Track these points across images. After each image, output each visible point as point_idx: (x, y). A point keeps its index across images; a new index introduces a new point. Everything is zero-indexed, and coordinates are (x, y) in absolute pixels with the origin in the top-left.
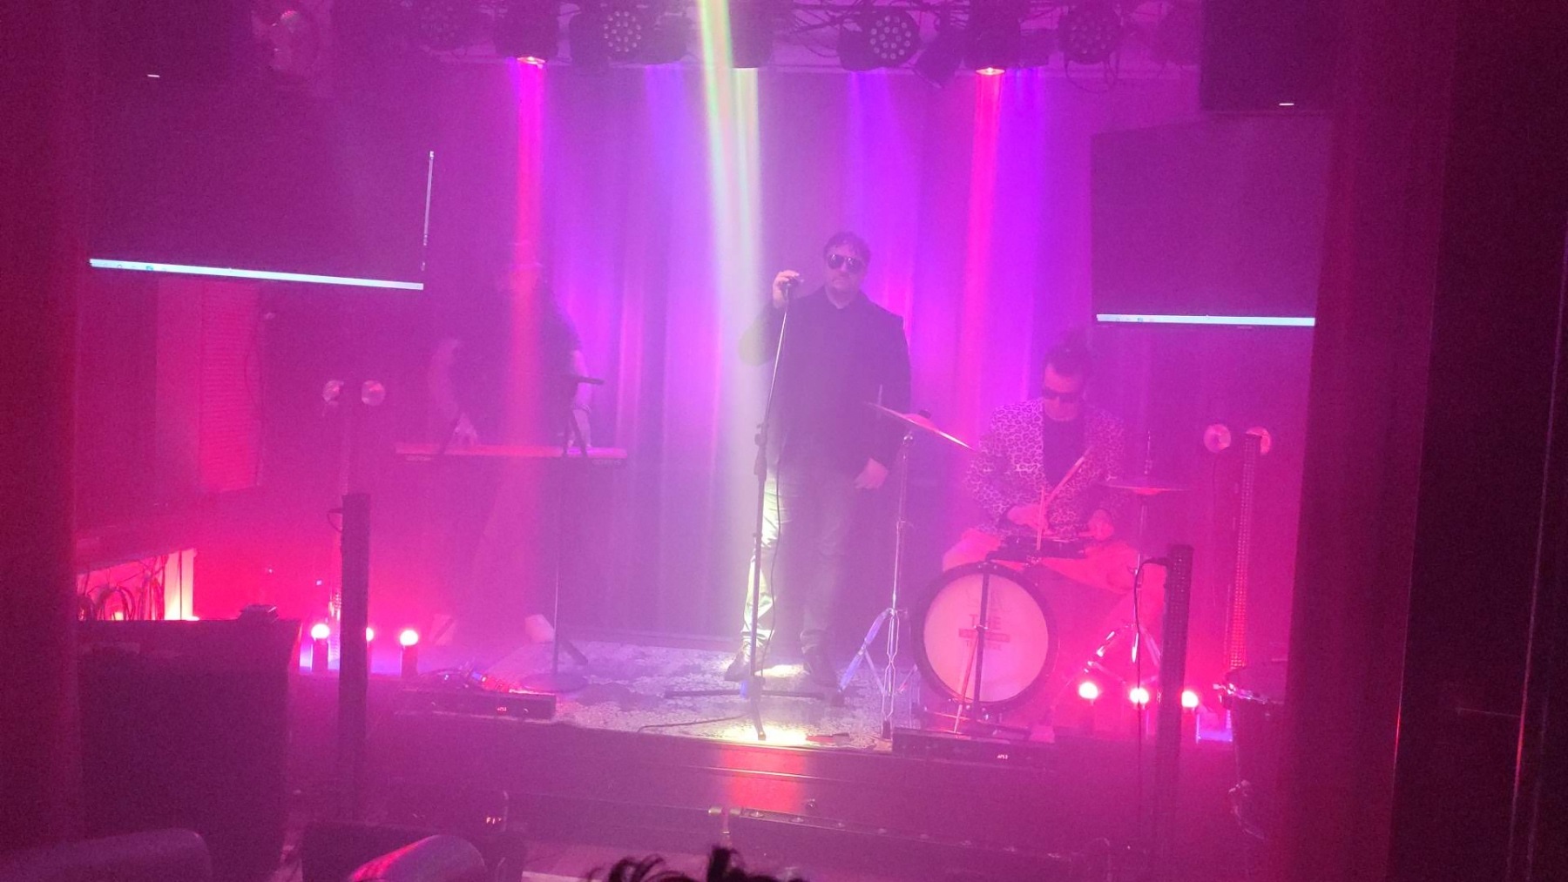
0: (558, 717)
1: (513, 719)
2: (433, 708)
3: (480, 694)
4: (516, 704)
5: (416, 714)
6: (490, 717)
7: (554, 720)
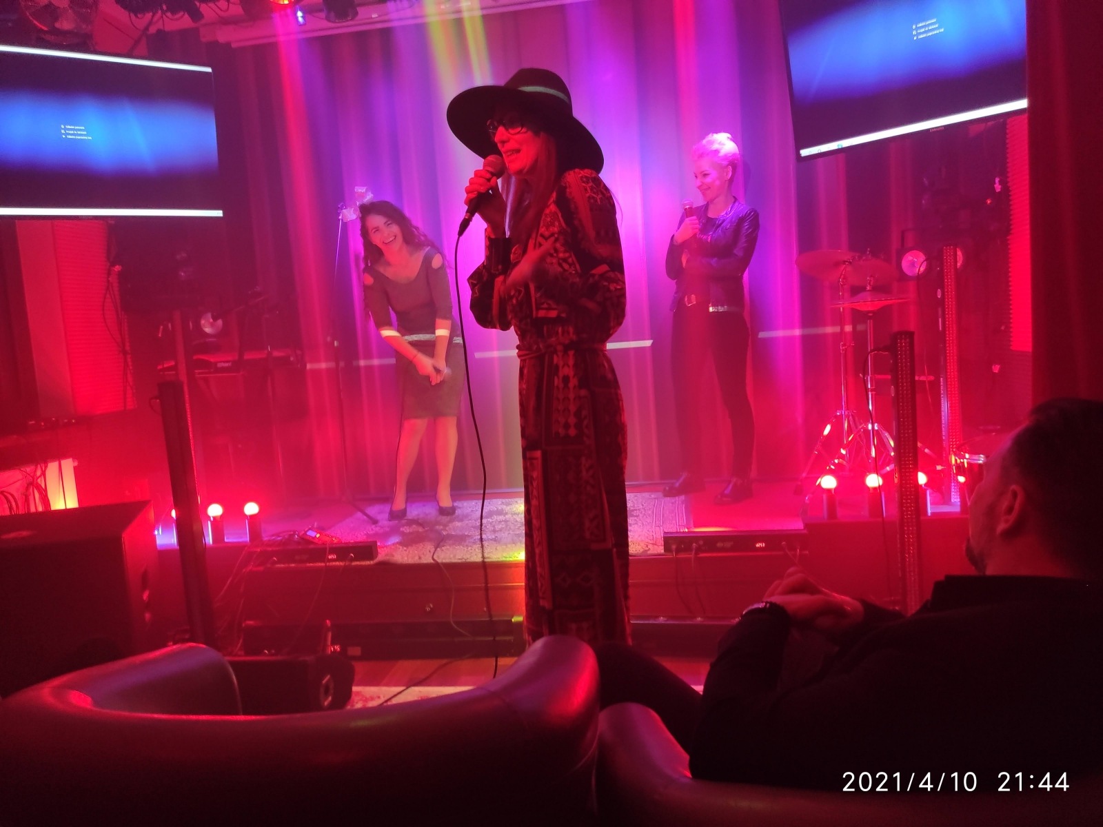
0: (381, 557)
1: (342, 564)
2: (275, 563)
3: (312, 546)
4: (343, 551)
5: (261, 568)
6: (323, 564)
7: (376, 561)
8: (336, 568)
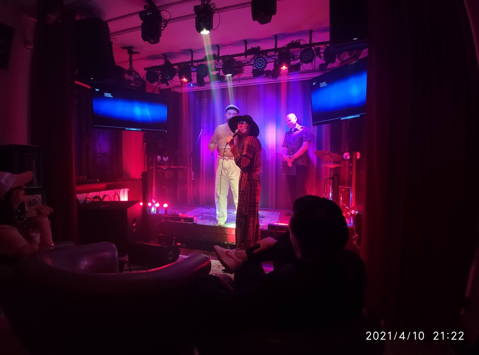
0: (194, 222)
1: (184, 222)
2: (169, 220)
3: (178, 217)
4: (185, 219)
5: (165, 221)
6: (180, 222)
7: (193, 222)
8: (182, 223)
